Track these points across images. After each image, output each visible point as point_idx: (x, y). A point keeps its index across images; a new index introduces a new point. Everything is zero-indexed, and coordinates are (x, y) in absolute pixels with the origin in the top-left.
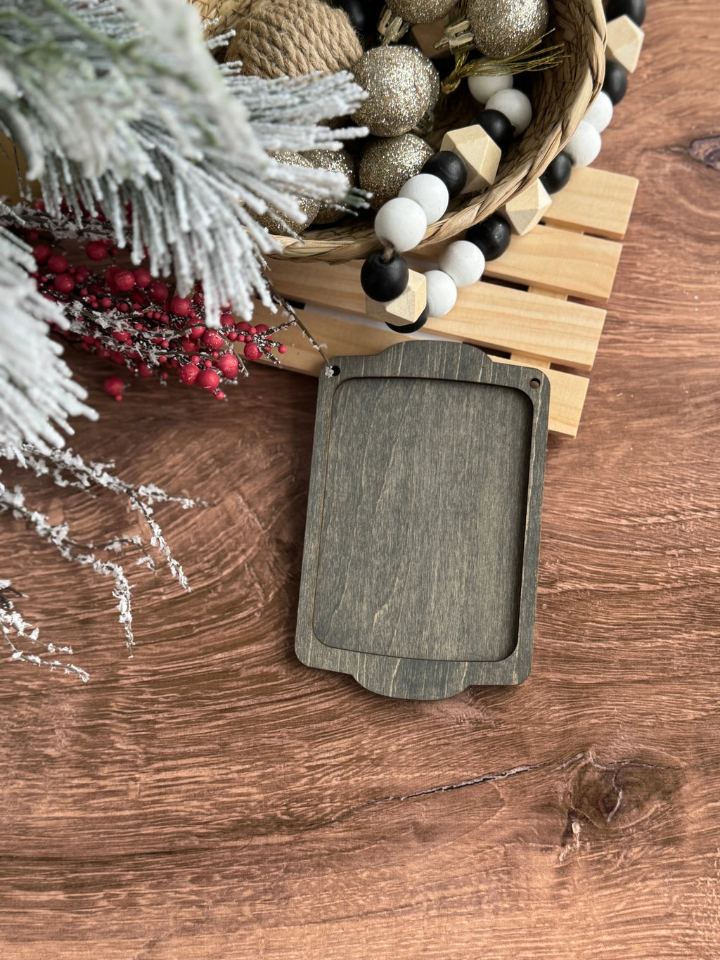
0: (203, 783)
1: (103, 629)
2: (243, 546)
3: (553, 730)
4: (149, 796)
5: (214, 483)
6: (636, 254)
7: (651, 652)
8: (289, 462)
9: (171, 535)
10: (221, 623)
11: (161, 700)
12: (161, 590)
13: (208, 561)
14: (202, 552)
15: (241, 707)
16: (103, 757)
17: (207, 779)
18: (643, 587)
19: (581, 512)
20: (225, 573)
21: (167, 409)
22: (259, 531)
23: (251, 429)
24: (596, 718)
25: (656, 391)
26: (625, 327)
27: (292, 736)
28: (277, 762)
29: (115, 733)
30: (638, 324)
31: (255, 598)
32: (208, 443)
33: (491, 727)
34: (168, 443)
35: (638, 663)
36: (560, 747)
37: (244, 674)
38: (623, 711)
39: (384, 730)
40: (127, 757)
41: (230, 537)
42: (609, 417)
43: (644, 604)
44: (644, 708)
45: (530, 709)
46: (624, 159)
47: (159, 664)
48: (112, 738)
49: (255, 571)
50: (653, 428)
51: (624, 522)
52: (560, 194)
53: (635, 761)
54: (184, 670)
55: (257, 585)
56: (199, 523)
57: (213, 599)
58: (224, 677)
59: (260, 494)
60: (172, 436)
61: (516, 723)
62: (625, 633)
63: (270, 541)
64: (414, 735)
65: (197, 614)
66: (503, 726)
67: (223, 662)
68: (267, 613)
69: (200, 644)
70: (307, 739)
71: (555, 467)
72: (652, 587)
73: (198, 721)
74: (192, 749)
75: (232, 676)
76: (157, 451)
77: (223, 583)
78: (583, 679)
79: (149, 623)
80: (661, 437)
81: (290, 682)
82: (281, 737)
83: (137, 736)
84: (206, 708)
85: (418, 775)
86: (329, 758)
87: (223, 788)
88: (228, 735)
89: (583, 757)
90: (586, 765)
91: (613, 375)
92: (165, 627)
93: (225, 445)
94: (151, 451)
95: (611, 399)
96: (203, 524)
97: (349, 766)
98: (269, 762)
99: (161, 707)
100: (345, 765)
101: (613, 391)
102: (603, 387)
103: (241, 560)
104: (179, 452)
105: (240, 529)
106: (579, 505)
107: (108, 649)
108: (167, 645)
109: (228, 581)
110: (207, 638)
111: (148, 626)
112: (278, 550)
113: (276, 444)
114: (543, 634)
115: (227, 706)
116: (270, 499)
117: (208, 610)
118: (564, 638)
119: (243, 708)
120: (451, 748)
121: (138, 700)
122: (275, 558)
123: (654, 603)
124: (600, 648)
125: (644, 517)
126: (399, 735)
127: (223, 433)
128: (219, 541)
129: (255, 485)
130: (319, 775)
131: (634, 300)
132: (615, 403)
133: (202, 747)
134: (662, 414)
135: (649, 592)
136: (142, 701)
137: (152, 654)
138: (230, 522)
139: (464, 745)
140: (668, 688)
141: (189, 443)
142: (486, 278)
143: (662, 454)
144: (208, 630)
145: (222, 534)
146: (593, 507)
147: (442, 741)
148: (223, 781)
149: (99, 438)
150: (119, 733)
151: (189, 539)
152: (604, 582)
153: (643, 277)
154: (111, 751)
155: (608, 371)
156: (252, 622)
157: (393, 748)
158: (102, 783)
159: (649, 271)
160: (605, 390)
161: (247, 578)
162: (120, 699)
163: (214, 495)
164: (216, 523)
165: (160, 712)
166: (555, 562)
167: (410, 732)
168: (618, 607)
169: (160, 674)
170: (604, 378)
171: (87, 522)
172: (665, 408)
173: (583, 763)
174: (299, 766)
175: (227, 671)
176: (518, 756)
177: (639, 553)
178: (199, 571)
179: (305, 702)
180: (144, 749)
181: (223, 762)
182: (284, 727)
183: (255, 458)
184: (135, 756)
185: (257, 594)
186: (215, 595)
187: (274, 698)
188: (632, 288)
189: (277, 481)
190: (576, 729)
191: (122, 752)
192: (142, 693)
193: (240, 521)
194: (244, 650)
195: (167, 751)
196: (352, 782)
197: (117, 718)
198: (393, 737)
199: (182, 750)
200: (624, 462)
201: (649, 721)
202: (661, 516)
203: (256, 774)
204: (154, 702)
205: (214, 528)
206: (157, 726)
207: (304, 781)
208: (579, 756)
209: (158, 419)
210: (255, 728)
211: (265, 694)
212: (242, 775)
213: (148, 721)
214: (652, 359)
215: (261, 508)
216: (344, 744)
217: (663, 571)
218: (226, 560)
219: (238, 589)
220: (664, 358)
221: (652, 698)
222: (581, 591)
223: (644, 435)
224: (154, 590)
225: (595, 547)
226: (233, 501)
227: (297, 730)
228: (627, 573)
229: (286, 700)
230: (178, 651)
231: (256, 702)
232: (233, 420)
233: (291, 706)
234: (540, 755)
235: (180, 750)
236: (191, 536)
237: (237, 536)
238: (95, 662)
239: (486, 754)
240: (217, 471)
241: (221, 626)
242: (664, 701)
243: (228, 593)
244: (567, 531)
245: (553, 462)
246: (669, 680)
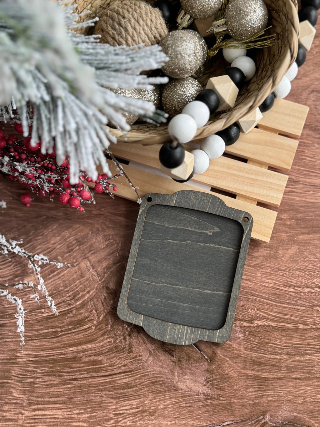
0: (58, 418)
1: (10, 330)
2: (88, 289)
3: (248, 402)
4: (29, 423)
5: (75, 254)
6: (305, 146)
7: (303, 362)
8: (116, 245)
9: (51, 281)
10: (73, 331)
11: (39, 371)
12: (43, 310)
13: (69, 296)
14: (66, 291)
15: (81, 378)
16: (6, 400)
17: (60, 417)
18: (301, 326)
19: (269, 283)
20: (77, 303)
21: (53, 213)
22: (97, 282)
23: (97, 226)
24: (272, 397)
25: (312, 220)
26: (298, 184)
27: (108, 396)
28: (98, 410)
29: (13, 388)
30: (304, 184)
31: (92, 318)
32: (74, 232)
33: (215, 398)
34: (52, 231)
35: (296, 368)
36: (251, 412)
37: (84, 360)
38: (286, 394)
39: (157, 396)
40: (18, 401)
41: (82, 284)
42: (287, 232)
43: (301, 336)
44: (298, 393)
45: (236, 390)
46: (301, 95)
47: (39, 351)
48: (12, 390)
49: (94, 303)
50: (310, 240)
51: (292, 290)
52: (267, 113)
53: (291, 422)
54: (52, 356)
55: (94, 311)
56: (66, 275)
57: (71, 317)
58: (73, 361)
59: (99, 262)
60: (55, 227)
61: (228, 397)
62: (290, 351)
63: (103, 287)
64: (173, 400)
65: (61, 325)
66: (221, 398)
67: (73, 352)
68: (98, 327)
69: (61, 341)
70: (116, 398)
71: (256, 258)
72: (305, 327)
73: (57, 384)
74: (53, 399)
75: (78, 361)
76: (46, 235)
77: (76, 309)
78: (266, 375)
79: (35, 329)
80: (314, 245)
81: (108, 366)
82: (101, 396)
83: (24, 390)
84: (62, 377)
85: (174, 422)
86: (126, 410)
87: (69, 422)
88: (73, 393)
89: (263, 418)
90: (264, 423)
91: (290, 210)
92: (43, 331)
93: (82, 234)
94: (43, 235)
95: (288, 223)
96: (67, 276)
97: (137, 415)
98: (94, 410)
99: (38, 375)
100: (135, 414)
101: (289, 219)
102: (284, 216)
103: (86, 297)
104: (58, 236)
105: (87, 280)
106: (268, 279)
107: (12, 341)
108: (44, 341)
109: (78, 308)
110: (66, 339)
111: (35, 330)
112: (106, 293)
113: (110, 235)
114: (246, 349)
115: (74, 377)
116: (105, 264)
117: (67, 323)
118: (256, 352)
119: (82, 379)
120: (192, 409)
121: (26, 370)
122: (105, 296)
123: (306, 336)
124: (276, 359)
125: (303, 288)
126: (165, 399)
127: (82, 227)
128: (76, 285)
129: (97, 256)
130: (121, 419)
131: (303, 170)
132: (290, 225)
133: (58, 399)
134: (315, 232)
135: (304, 329)
136: (28, 371)
137: (35, 346)
138: (82, 276)
139: (200, 408)
140: (311, 383)
141: (63, 231)
142: (226, 154)
143: (314, 254)
144: (66, 334)
145: (77, 282)
146: (276, 280)
147: (188, 405)
148: (69, 418)
149: (16, 226)
150: (15, 388)
151: (60, 283)
152: (280, 322)
153: (308, 158)
154: (10, 397)
155: (287, 207)
156: (90, 331)
157: (162, 406)
158: (4, 414)
159: (312, 156)
160: (285, 218)
161: (89, 307)
162: (17, 369)
163: (74, 261)
164: (75, 276)
165: (37, 378)
166: (254, 309)
167: (171, 398)
168: (287, 336)
169: (39, 357)
170: (285, 211)
171: (6, 271)
172: (316, 229)
173: (263, 422)
174: (110, 413)
175: (75, 358)
176: (229, 416)
177: (299, 308)
178: (64, 302)
179: (115, 378)
180: (28, 397)
181: (70, 408)
182: (103, 391)
183: (98, 242)
184: (23, 401)
185: (94, 316)
186: (72, 315)
187: (99, 374)
188: (302, 164)
189: (108, 255)
190: (260, 402)
191: (16, 398)
192: (28, 367)
193: (88, 275)
194: (85, 347)
195: (40, 399)
196: (138, 424)
197: (15, 379)
198: (162, 400)
199: (48, 400)
200: (293, 258)
201: (299, 401)
202: (312, 288)
203: (87, 416)
204: (35, 372)
205: (73, 278)
206: (35, 386)
207: (112, 421)
208: (261, 417)
209: (48, 218)
210: (88, 391)
211: (95, 372)
212: (79, 416)
213: (31, 382)
214: (311, 202)
215: (99, 269)
216: (135, 402)
217: (312, 318)
218: (78, 296)
219: (84, 313)
220: (317, 203)
221: (302, 388)
222: (267, 326)
223: (305, 243)
224: (39, 311)
225: (276, 302)
226: (85, 264)
227: (110, 393)
228: (292, 318)
229: (106, 376)
230: (49, 345)
231: (89, 376)
232: (87, 220)
233: (108, 379)
234: (240, 416)
235: (47, 399)
236: (61, 282)
237: (86, 284)
238: (5, 348)
239: (211, 413)
240: (77, 248)
241: (73, 333)
242: (308, 390)
243: (78, 315)
244: (261, 293)
245: (256, 254)
246: (312, 379)
